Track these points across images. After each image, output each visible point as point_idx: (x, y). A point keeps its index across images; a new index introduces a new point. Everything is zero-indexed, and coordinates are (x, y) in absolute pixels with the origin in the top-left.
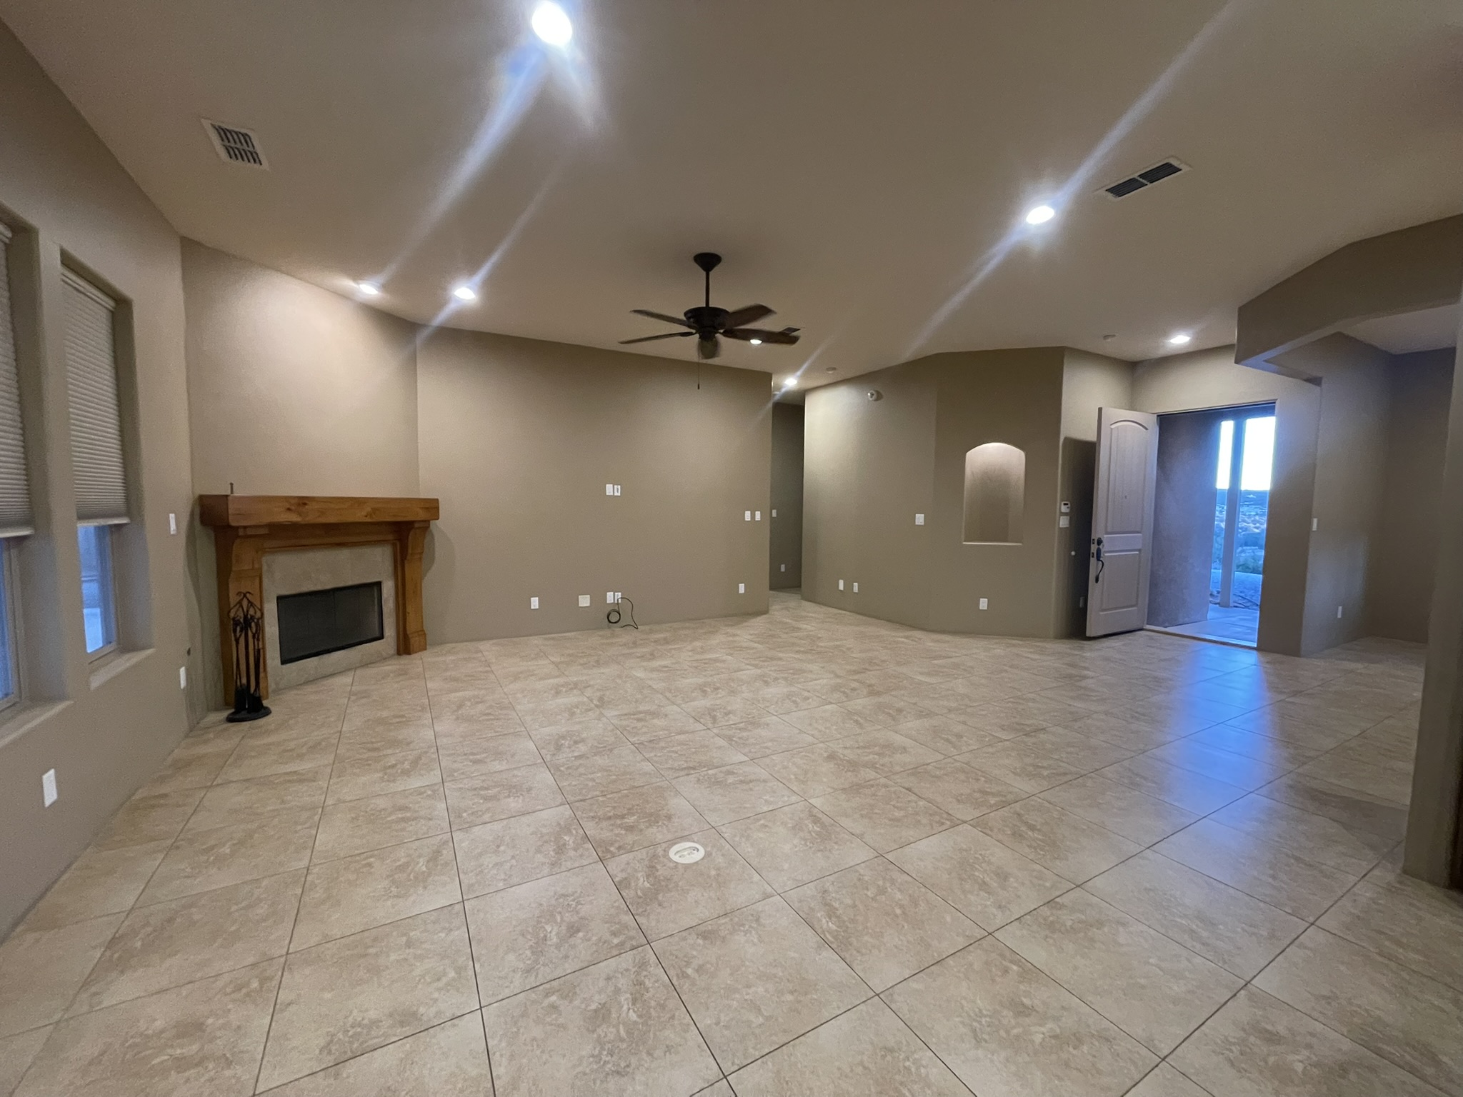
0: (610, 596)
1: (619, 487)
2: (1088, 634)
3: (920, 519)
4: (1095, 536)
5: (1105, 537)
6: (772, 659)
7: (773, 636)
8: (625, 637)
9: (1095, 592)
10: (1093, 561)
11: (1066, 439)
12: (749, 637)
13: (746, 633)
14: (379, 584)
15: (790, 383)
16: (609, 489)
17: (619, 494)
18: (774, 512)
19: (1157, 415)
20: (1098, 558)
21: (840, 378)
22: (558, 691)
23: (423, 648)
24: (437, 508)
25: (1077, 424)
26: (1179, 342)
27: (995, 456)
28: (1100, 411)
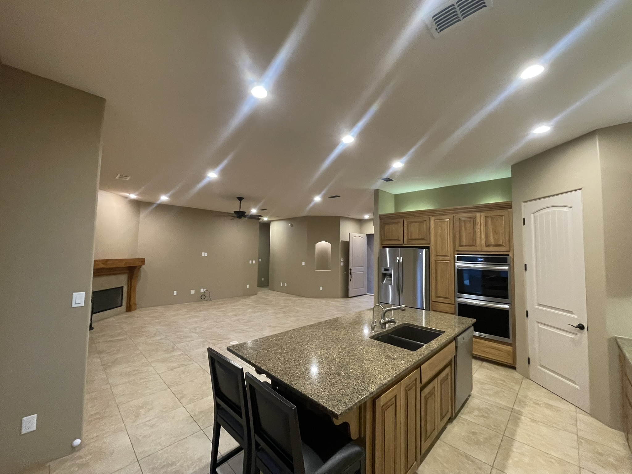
0: (202, 290)
1: (207, 253)
2: (349, 296)
3: (303, 263)
4: (350, 268)
5: (352, 268)
6: (257, 307)
7: (258, 301)
8: (207, 304)
9: (350, 283)
10: (349, 275)
11: (342, 241)
12: (251, 302)
13: (249, 301)
14: (122, 287)
15: (265, 219)
16: (203, 254)
17: (206, 256)
18: (260, 260)
19: (366, 235)
20: (351, 274)
21: (282, 218)
22: (190, 318)
23: (135, 309)
24: (144, 261)
25: (344, 237)
26: (367, 217)
27: (323, 245)
28: (349, 233)
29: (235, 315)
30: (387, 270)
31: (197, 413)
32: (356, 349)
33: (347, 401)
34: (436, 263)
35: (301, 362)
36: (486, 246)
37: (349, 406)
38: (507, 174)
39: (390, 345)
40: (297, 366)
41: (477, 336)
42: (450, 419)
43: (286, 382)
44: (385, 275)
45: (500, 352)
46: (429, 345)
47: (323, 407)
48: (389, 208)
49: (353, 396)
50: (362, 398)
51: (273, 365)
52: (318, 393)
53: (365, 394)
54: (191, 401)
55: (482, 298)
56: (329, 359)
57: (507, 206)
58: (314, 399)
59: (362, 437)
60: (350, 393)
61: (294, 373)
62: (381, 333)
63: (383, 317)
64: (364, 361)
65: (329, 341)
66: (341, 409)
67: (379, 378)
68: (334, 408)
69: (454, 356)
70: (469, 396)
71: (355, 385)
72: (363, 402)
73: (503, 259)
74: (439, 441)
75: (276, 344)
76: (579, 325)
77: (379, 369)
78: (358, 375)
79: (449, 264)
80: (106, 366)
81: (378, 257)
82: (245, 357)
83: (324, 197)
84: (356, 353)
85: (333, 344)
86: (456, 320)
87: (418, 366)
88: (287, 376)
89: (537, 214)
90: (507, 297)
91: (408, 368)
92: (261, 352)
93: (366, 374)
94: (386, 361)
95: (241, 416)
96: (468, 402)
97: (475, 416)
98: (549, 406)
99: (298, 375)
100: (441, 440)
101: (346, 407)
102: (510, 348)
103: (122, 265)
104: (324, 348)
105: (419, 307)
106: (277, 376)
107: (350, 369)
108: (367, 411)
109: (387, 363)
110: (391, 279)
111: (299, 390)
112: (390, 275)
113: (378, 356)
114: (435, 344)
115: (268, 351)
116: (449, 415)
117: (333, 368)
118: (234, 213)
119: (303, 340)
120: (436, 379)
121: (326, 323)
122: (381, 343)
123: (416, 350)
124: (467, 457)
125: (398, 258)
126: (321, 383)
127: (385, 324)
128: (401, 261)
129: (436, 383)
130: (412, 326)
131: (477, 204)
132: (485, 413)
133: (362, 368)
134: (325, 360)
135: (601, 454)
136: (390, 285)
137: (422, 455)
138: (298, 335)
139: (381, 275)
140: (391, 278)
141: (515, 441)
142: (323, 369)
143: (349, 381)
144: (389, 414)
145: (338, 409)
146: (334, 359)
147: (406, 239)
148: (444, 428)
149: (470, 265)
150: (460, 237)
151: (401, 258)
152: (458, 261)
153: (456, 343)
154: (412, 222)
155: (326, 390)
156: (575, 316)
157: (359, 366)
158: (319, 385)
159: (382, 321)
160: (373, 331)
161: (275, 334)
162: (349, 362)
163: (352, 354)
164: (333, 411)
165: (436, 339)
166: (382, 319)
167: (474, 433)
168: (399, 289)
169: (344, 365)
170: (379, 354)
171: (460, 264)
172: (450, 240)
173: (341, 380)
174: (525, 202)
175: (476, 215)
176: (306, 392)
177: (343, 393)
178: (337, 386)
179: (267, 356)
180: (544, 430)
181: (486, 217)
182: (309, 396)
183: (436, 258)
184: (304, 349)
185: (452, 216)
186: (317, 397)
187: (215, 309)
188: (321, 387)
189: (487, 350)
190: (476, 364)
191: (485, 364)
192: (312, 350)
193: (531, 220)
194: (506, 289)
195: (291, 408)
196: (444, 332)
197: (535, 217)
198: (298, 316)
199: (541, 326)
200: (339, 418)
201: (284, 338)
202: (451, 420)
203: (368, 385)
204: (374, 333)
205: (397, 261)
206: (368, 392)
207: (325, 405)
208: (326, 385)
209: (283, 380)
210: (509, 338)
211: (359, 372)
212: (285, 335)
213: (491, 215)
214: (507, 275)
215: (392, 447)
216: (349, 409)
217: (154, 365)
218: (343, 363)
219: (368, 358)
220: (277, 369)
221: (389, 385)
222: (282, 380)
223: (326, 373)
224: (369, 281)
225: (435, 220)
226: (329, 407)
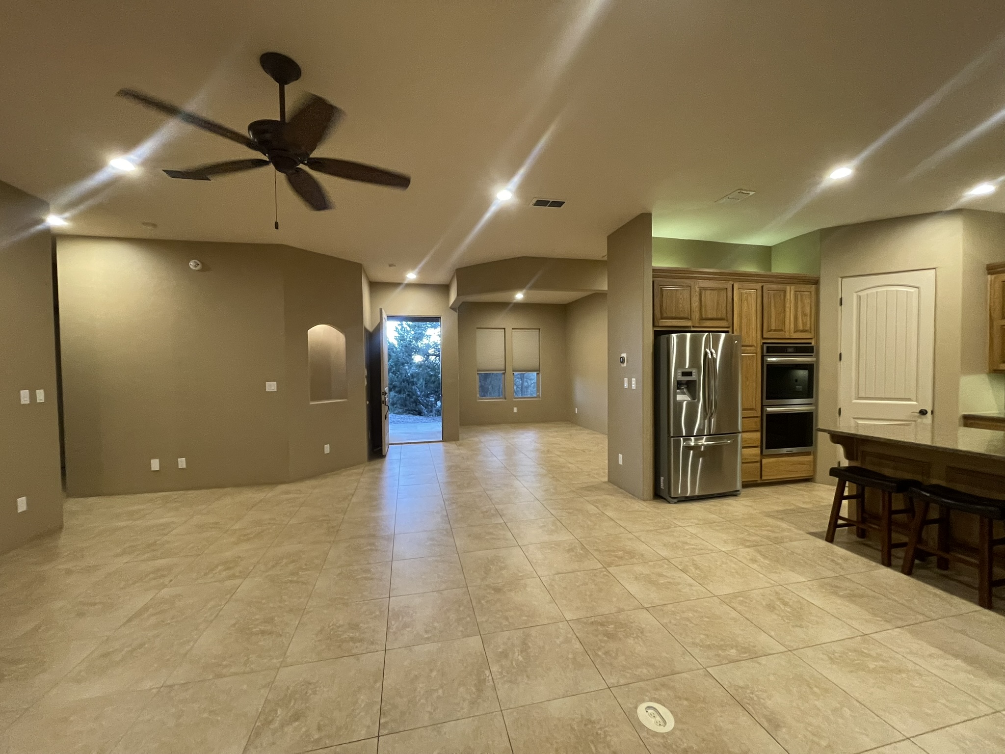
2: (383, 454)
3: (271, 386)
4: (383, 390)
9: (385, 426)
10: (383, 406)
30: (688, 374)
36: (795, 332)
57: (812, 280)
79: (755, 357)
89: (865, 293)
90: (811, 397)
102: (811, 458)
125: (708, 351)
128: (714, 356)
147: (697, 317)
150: (769, 318)
151: (713, 351)
154: (706, 289)
172: (756, 321)
174: (844, 277)
175: (786, 288)
181: (796, 292)
185: (760, 285)
197: (859, 298)
205: (710, 357)
210: (812, 446)
214: (813, 369)
225: (738, 289)
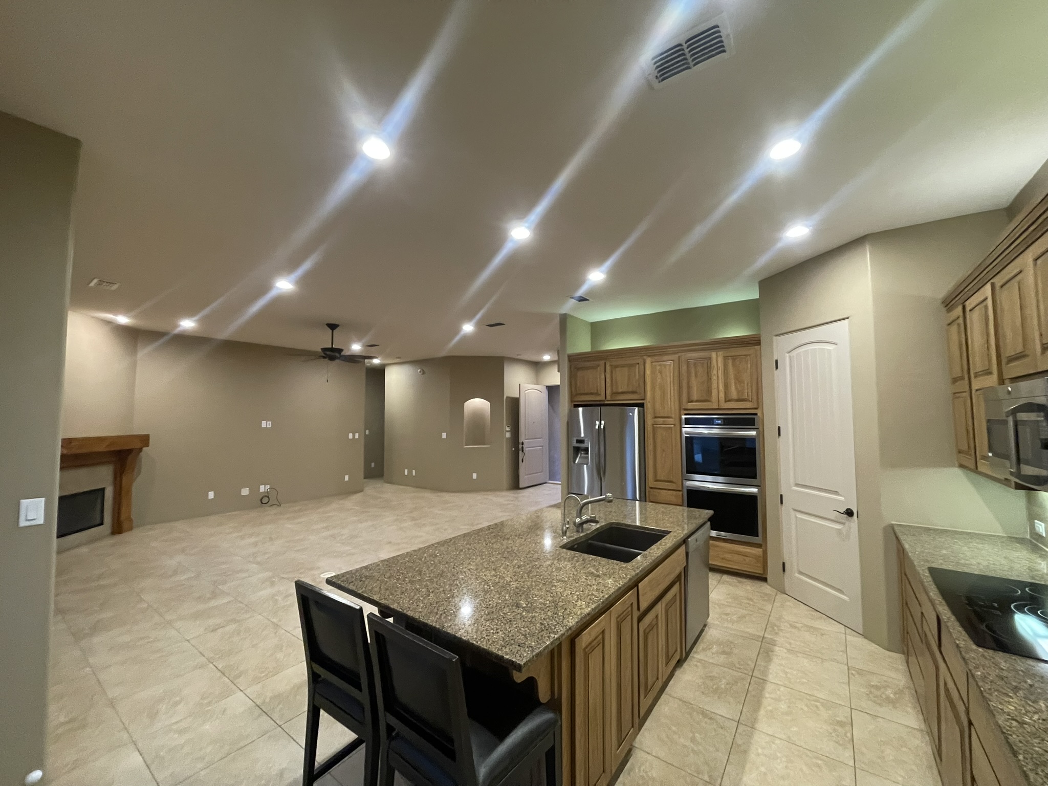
0: (262, 488)
1: (270, 422)
2: (520, 487)
3: (444, 435)
4: (521, 441)
5: (525, 441)
6: (364, 512)
7: (366, 502)
8: (273, 511)
9: (522, 466)
10: (520, 452)
11: (507, 397)
13: (351, 502)
14: (102, 490)
15: (376, 361)
16: (264, 424)
17: (270, 427)
18: (367, 432)
19: (547, 386)
20: (523, 451)
21: (404, 361)
22: (242, 538)
23: (131, 529)
24: (149, 440)
25: (511, 390)
26: (547, 358)
27: (477, 404)
28: (520, 385)
29: (327, 528)
30: (581, 441)
31: (267, 700)
32: (540, 566)
33: (533, 643)
34: (654, 429)
35: (455, 592)
36: (726, 401)
37: (537, 651)
38: (754, 294)
39: (592, 556)
40: (449, 598)
41: (714, 537)
42: (678, 661)
43: (434, 624)
44: (578, 449)
45: (745, 558)
46: (649, 553)
47: (497, 656)
48: (582, 345)
49: (542, 636)
50: (556, 636)
51: (409, 601)
52: (486, 636)
53: (560, 631)
54: (256, 680)
55: (720, 479)
56: (500, 584)
57: (754, 342)
58: (481, 645)
59: (556, 697)
60: (537, 631)
61: (446, 611)
62: (576, 539)
63: (580, 515)
64: (554, 583)
65: (496, 558)
66: (525, 656)
67: (578, 605)
68: (514, 656)
69: (684, 568)
70: (705, 626)
71: (544, 619)
72: (557, 644)
73: (748, 421)
74: (664, 696)
75: (411, 567)
76: (848, 510)
77: (577, 593)
78: (546, 604)
79: (673, 429)
80: (78, 636)
81: (567, 420)
82: (360, 592)
83: (478, 325)
84: (542, 572)
85: (505, 561)
86: (685, 514)
87: (634, 585)
88: (435, 615)
89: (794, 353)
90: (755, 477)
91: (620, 588)
92: (387, 581)
93: (559, 602)
94: (587, 579)
95: (359, 688)
96: (703, 634)
97: (713, 654)
98: (811, 629)
99: (452, 612)
100: (666, 694)
101: (533, 653)
102: (758, 551)
103: (102, 448)
104: (490, 569)
105: (630, 496)
106: (417, 617)
107: (534, 596)
108: (563, 658)
109: (589, 583)
110: (586, 455)
111: (457, 635)
112: (586, 450)
113: (575, 573)
114: (656, 551)
115: (398, 579)
116: (677, 657)
117: (507, 597)
118: (320, 350)
119: (455, 558)
120: (660, 603)
121: (489, 530)
122: (578, 554)
123: (630, 562)
124: (704, 713)
125: (597, 423)
126: (491, 621)
127: (582, 524)
128: (602, 427)
129: (660, 608)
130: (621, 525)
131: (712, 337)
132: (727, 648)
133: (552, 593)
134: (493, 586)
135: (877, 688)
136: (585, 466)
137: (641, 718)
138: (446, 551)
139: (571, 450)
140: (588, 454)
141: (768, 683)
142: (491, 599)
143: (534, 614)
144: (595, 660)
145: (520, 656)
146: (508, 584)
147: (608, 392)
148: (671, 675)
149: (703, 430)
150: (689, 387)
151: (603, 422)
152: (685, 424)
153: (687, 548)
154: (617, 367)
155: (499, 631)
156: (842, 498)
157: (548, 591)
158: (488, 624)
159: (578, 520)
160: (565, 537)
161: (408, 553)
162: (532, 585)
163: (535, 574)
164: (514, 660)
165: (659, 542)
166: (577, 517)
167: (712, 678)
168: (600, 471)
169: (524, 591)
170: (577, 571)
171: (687, 430)
172: (674, 393)
173: (521, 613)
174: (777, 335)
175: (711, 355)
176: (468, 637)
177: (527, 633)
178: (516, 624)
179: (398, 588)
180: (805, 663)
181: (725, 358)
182: (474, 642)
183: (655, 422)
184: (458, 573)
185: (677, 356)
186: (487, 643)
187: (288, 519)
188: (491, 626)
189: (728, 556)
190: (713, 578)
191: (726, 578)
192: (471, 572)
193: (785, 363)
194: (753, 464)
195: (450, 660)
196: (669, 532)
197: (790, 357)
198: (437, 524)
199: (799, 516)
200: (523, 670)
201: (423, 557)
202: (680, 663)
203: (563, 617)
204: (565, 540)
205: (597, 427)
206: (565, 628)
207: (500, 653)
208: (498, 624)
209: (429, 622)
210: (758, 536)
211: (548, 600)
212: (424, 553)
213: (733, 354)
214: (755, 445)
215: (599, 710)
216: (537, 655)
217: (178, 624)
218: (522, 589)
219: (560, 578)
220: (417, 606)
221: (595, 614)
222: (426, 622)
223: (496, 605)
224: (552, 461)
225: (652, 363)
226: (507, 654)
